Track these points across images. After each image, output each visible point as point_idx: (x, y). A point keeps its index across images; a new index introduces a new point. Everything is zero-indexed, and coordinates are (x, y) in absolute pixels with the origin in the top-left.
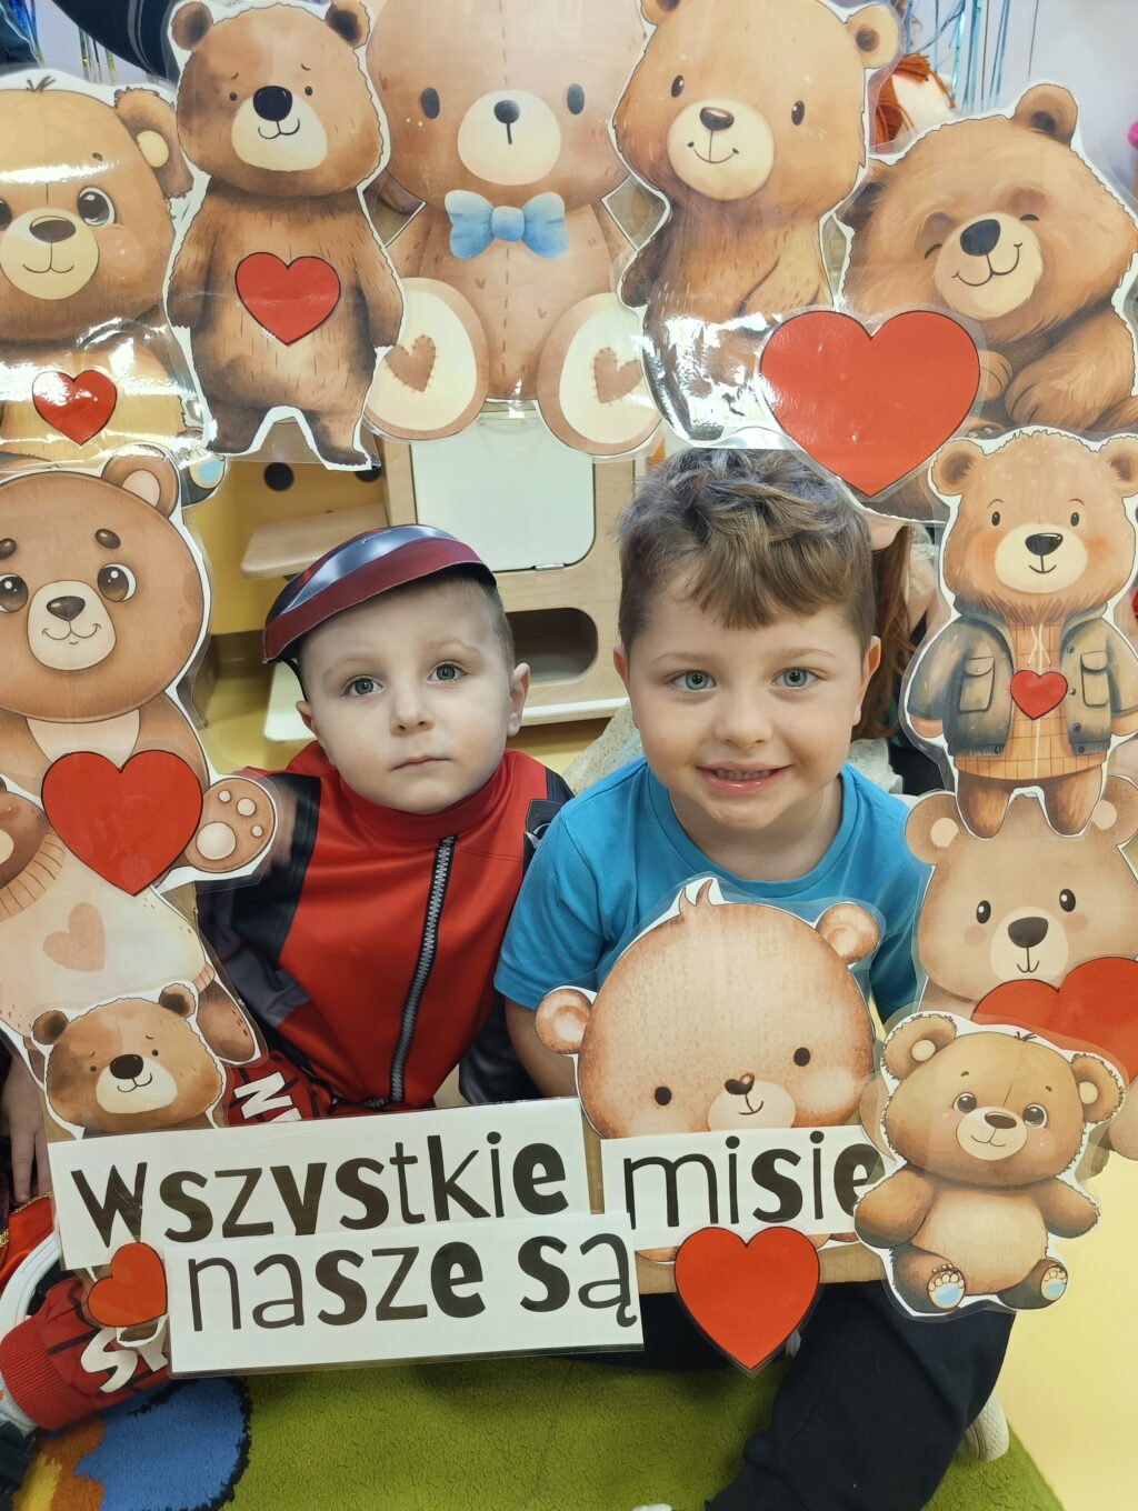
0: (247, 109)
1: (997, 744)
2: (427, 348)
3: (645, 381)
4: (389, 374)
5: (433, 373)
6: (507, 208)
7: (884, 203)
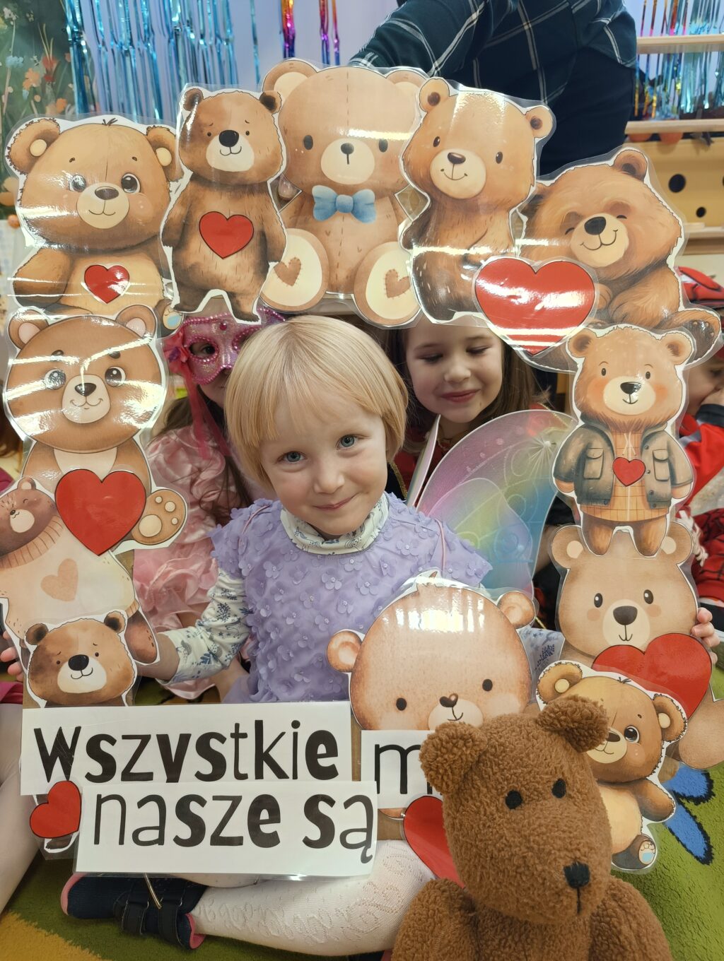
0: (215, 142)
1: (606, 499)
2: (296, 264)
4: (276, 276)
5: (299, 277)
6: (344, 196)
7: (544, 204)
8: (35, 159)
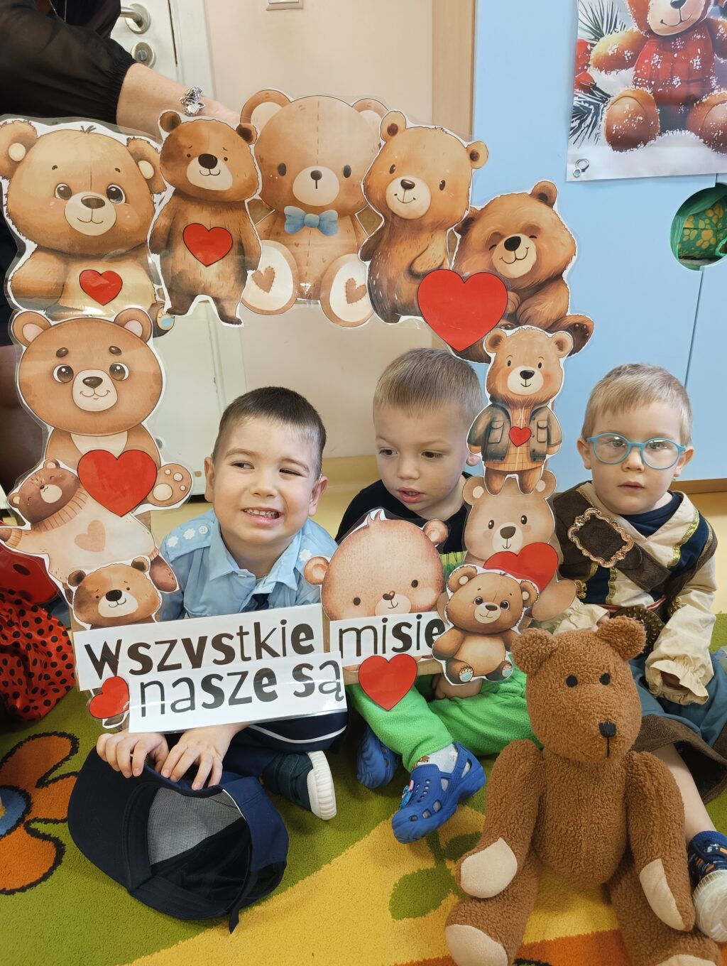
1: (502, 457)
2: (271, 274)
3: (367, 295)
4: (253, 283)
5: (274, 284)
6: (312, 215)
7: (474, 226)
8: (16, 164)
